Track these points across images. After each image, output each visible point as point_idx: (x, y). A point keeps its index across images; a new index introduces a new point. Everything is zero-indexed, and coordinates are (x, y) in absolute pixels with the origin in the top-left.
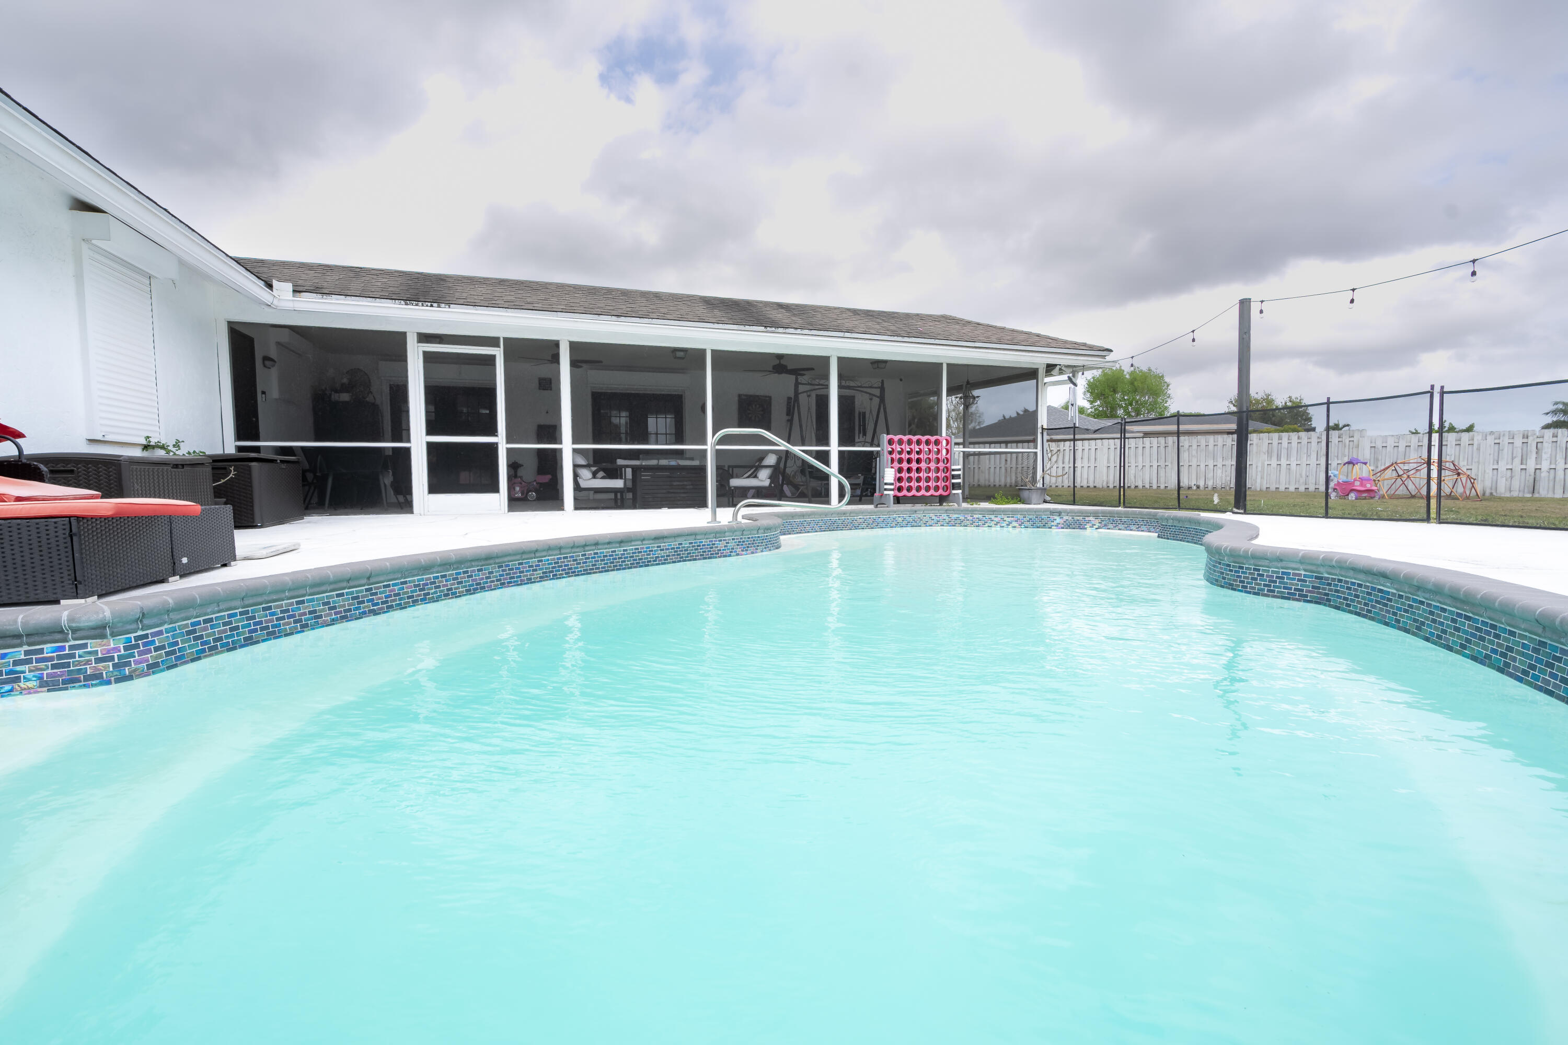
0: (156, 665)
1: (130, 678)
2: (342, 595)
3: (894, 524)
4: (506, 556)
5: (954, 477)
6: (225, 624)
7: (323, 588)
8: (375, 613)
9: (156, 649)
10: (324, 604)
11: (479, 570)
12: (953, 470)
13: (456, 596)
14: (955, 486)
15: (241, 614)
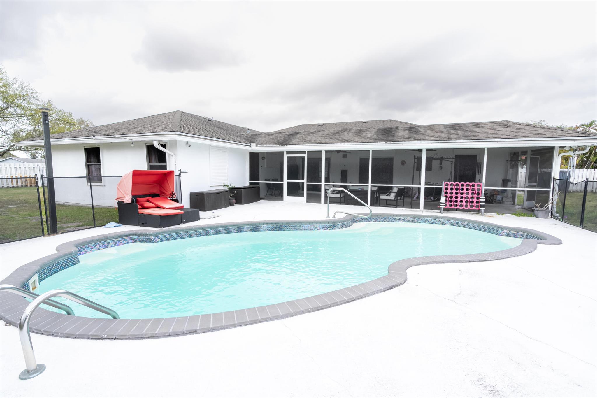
0: (158, 241)
1: (154, 243)
2: (197, 231)
3: (426, 222)
4: (239, 225)
5: (481, 202)
6: (172, 235)
7: (192, 230)
8: (204, 236)
9: (159, 239)
10: (193, 233)
11: (232, 228)
12: (481, 199)
13: (224, 233)
14: (481, 206)
15: (175, 234)
